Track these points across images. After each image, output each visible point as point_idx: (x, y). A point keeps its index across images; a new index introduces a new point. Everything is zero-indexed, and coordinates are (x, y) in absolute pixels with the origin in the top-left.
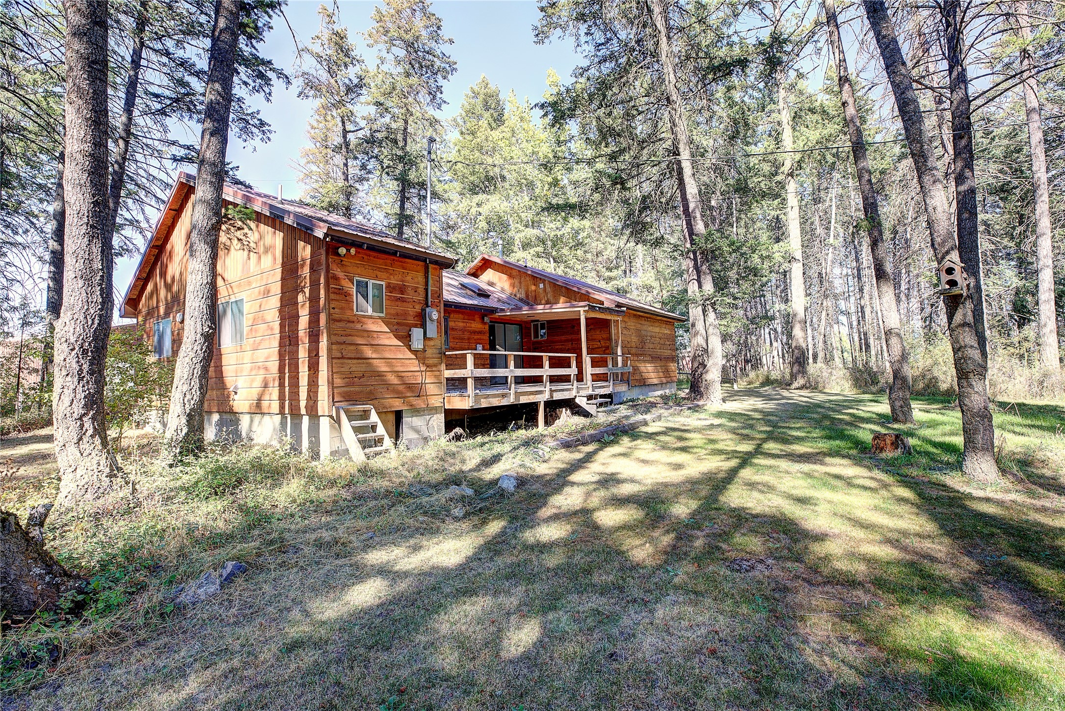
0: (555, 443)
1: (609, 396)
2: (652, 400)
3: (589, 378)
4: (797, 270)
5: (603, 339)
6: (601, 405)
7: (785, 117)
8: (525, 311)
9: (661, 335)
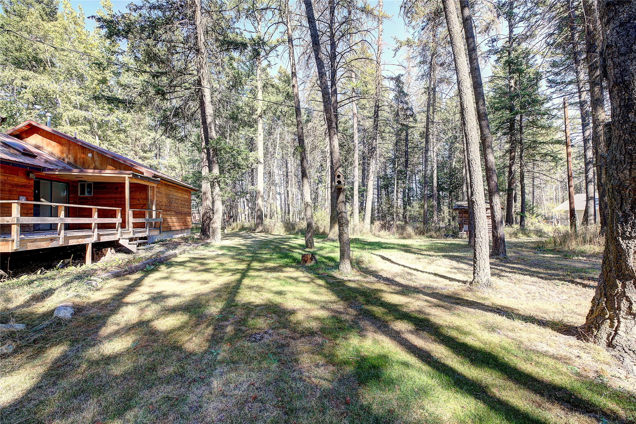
0: (107, 275)
1: (145, 238)
2: (176, 240)
3: (131, 225)
4: (261, 169)
5: (142, 198)
6: (140, 245)
7: (260, 84)
8: (75, 172)
9: (182, 198)
